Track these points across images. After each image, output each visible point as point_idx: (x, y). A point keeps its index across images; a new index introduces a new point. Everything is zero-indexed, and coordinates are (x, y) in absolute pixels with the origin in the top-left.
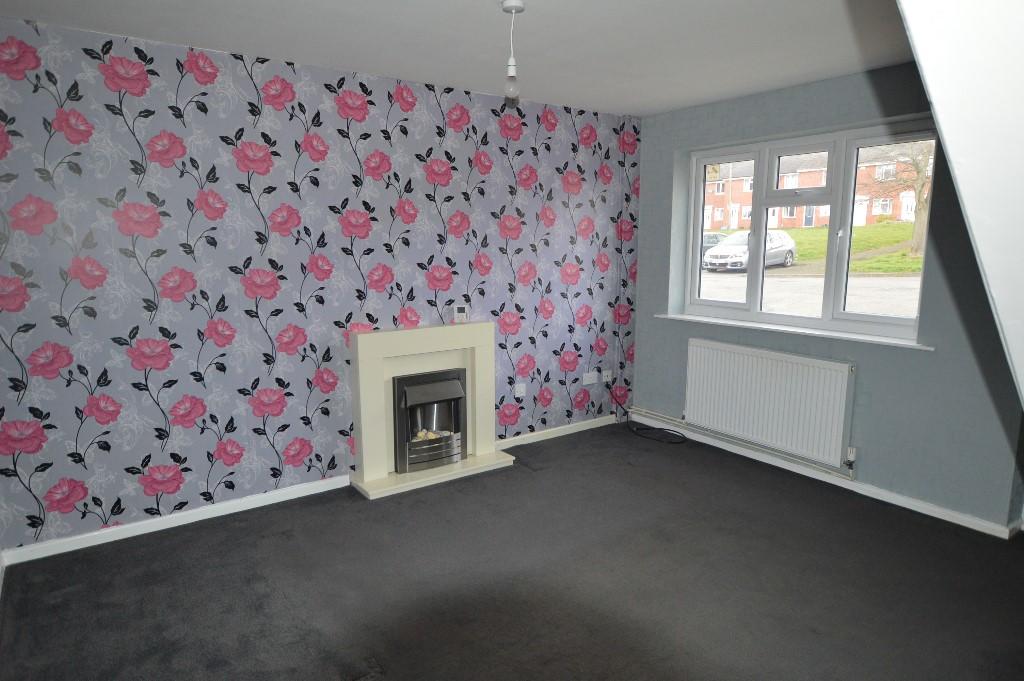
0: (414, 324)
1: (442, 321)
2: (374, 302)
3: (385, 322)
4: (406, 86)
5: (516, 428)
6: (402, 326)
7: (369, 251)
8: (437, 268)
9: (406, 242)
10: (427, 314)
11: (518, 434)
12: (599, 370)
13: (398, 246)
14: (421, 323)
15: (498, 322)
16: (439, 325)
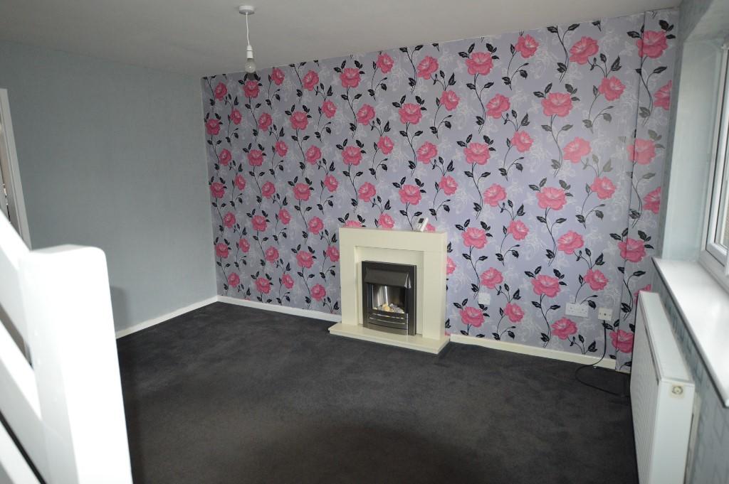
0: (390, 227)
1: (411, 228)
2: (363, 208)
3: (369, 222)
4: (386, 55)
5: (479, 330)
6: (381, 227)
7: (360, 174)
8: (408, 186)
9: (385, 168)
10: (400, 221)
11: (481, 336)
12: (593, 305)
13: (379, 170)
14: (395, 227)
15: (463, 234)
16: (408, 230)
